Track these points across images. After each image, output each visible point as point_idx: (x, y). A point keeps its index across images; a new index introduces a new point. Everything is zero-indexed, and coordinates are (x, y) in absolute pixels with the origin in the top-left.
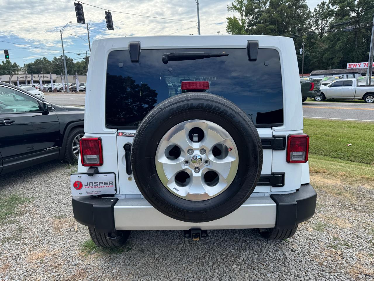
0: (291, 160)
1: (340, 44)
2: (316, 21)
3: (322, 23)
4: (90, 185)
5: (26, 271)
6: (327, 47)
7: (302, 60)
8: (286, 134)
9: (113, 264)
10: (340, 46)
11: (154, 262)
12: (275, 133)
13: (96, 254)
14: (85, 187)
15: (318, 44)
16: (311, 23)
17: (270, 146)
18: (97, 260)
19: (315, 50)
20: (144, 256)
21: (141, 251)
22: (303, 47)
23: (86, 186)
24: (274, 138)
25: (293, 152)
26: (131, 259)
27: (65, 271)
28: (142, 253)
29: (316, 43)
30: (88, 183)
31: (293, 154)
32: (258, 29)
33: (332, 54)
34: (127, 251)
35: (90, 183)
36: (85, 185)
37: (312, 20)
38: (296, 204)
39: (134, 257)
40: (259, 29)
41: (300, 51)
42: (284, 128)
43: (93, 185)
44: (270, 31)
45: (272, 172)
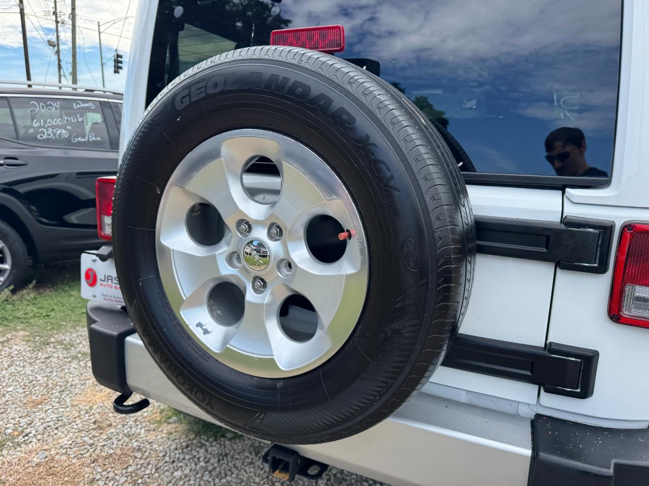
0: (625, 313)
4: (107, 282)
5: (58, 418)
8: (619, 218)
9: (187, 457)
11: (262, 483)
12: (573, 211)
13: (177, 425)
14: (101, 284)
17: (544, 250)
18: (169, 439)
20: (253, 462)
21: (255, 448)
23: (103, 283)
24: (563, 227)
25: (637, 287)
26: (225, 458)
27: (107, 441)
28: (253, 454)
30: (105, 276)
31: (637, 294)
34: (230, 440)
35: (108, 276)
36: (101, 280)
38: (609, 477)
39: (232, 457)
42: (609, 195)
43: (112, 282)
45: (548, 341)
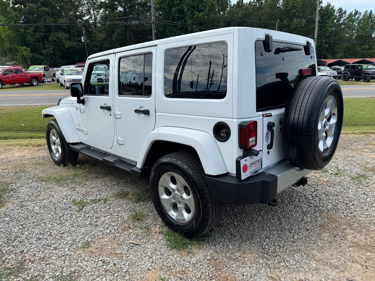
1: (116, 35)
2: (89, 10)
3: (94, 13)
6: (104, 36)
7: (85, 48)
10: (116, 37)
15: (95, 33)
16: (84, 12)
19: (94, 39)
22: (84, 35)
29: (93, 32)
32: (29, 9)
33: (110, 44)
37: (84, 8)
40: (31, 9)
41: (81, 39)
44: (44, 14)
